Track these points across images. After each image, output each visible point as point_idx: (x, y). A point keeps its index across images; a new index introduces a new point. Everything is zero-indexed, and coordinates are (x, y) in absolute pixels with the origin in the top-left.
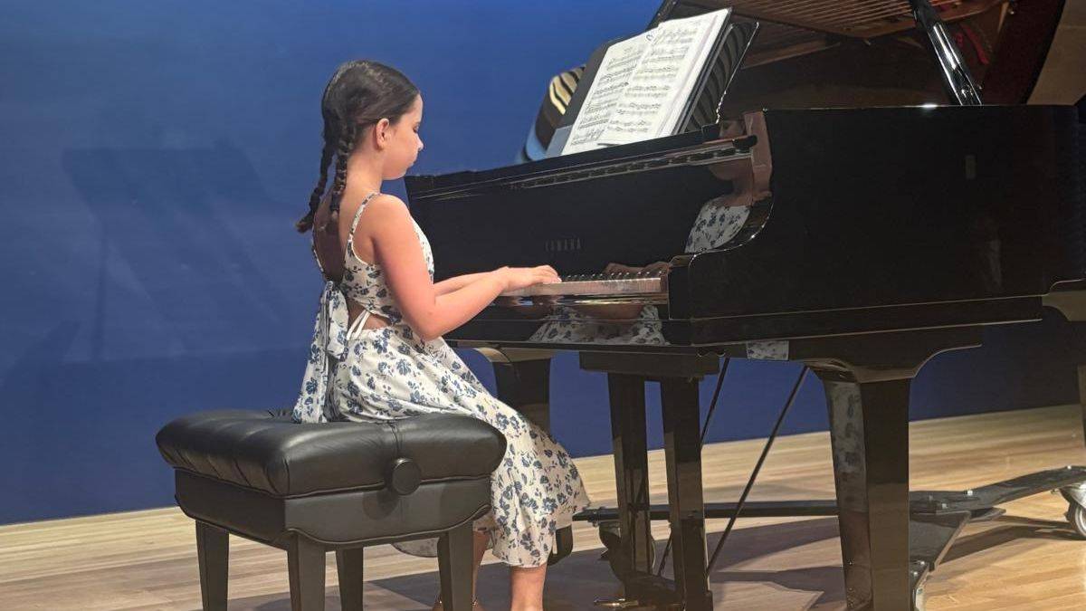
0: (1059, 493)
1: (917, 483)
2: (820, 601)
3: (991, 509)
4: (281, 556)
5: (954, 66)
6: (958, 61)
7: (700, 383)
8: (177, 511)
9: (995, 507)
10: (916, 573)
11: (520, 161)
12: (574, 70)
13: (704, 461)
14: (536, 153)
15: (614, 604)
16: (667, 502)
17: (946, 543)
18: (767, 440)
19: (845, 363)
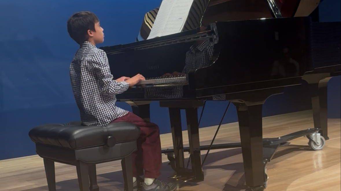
0: (306, 137)
1: (265, 136)
2: (235, 173)
4: (73, 168)
5: (274, 6)
6: (274, 3)
7: (198, 109)
8: (37, 156)
9: (287, 142)
10: (265, 163)
11: (136, 41)
13: (200, 133)
15: (174, 177)
16: (189, 146)
17: (273, 154)
18: (218, 126)
19: (243, 101)
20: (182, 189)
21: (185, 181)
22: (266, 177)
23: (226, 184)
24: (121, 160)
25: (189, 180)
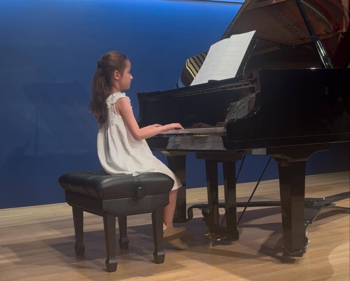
1: (307, 196)
2: (274, 233)
3: (331, 204)
4: (101, 219)
5: (324, 55)
6: (325, 53)
7: (236, 163)
8: (66, 204)
9: (332, 203)
10: (306, 225)
11: (176, 88)
12: (193, 57)
13: (237, 189)
14: (181, 85)
15: (207, 235)
16: (224, 202)
17: (316, 215)
18: (258, 182)
19: (285, 156)
20: (214, 247)
21: (219, 240)
22: (307, 241)
23: (263, 245)
24: (151, 213)
25: (223, 238)
